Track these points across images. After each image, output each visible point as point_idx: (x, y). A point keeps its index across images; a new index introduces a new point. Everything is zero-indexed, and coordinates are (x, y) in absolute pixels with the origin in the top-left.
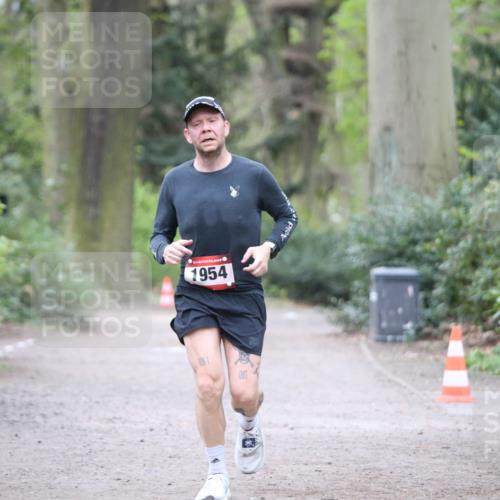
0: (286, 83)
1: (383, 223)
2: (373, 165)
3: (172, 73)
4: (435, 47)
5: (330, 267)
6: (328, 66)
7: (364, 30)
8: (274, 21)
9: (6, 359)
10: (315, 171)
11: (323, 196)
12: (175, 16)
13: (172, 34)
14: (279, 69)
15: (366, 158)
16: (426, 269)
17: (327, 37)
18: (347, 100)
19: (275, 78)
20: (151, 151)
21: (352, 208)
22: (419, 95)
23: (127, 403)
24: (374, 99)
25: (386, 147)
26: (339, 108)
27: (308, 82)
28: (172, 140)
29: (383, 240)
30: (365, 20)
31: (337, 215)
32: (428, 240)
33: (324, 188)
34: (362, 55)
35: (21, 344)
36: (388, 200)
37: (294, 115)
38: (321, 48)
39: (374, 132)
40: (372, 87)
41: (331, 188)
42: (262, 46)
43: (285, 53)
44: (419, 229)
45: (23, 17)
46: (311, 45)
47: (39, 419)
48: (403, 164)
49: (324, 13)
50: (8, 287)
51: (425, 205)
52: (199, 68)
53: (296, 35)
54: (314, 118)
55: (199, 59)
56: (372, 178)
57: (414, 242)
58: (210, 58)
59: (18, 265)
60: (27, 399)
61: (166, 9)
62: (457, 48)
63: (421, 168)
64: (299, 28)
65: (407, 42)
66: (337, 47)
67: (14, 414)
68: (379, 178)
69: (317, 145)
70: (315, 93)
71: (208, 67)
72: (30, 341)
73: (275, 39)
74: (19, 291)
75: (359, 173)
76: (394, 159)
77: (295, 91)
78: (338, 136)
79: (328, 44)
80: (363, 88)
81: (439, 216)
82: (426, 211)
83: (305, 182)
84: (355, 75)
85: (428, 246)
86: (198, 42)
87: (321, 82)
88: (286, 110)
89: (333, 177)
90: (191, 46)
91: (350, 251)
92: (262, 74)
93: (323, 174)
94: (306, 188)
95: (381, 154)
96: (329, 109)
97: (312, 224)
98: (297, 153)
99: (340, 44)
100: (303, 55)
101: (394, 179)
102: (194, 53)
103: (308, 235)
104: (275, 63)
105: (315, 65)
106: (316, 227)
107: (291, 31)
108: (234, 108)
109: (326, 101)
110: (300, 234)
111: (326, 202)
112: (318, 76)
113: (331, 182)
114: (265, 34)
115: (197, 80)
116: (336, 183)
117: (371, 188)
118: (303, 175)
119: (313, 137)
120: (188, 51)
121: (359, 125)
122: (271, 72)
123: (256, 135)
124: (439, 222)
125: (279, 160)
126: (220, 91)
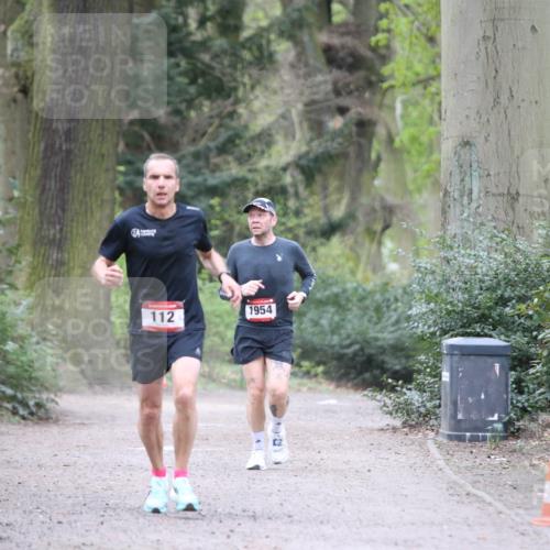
0: (325, 79)
1: (459, 273)
2: (446, 193)
3: (173, 60)
4: (533, 28)
5: (386, 335)
6: (384, 55)
10: (364, 200)
11: (375, 236)
14: (317, 60)
15: (436, 183)
16: (519, 339)
17: (385, 15)
18: (405, 104)
19: (308, 75)
21: (417, 253)
22: (511, 96)
23: (102, 523)
24: (448, 102)
25: (464, 169)
26: (399, 115)
27: (361, 74)
29: (459, 297)
31: (395, 263)
32: (522, 299)
33: (378, 227)
34: (432, 40)
36: (467, 242)
37: (336, 123)
38: (377, 30)
39: (447, 147)
40: (445, 83)
41: (386, 227)
42: (292, 28)
43: (323, 38)
44: (510, 283)
46: (361, 27)
48: (487, 194)
51: (518, 250)
52: (206, 58)
53: (339, 13)
54: (364, 127)
55: (204, 45)
56: (444, 212)
57: (503, 302)
58: (220, 43)
63: (514, 197)
64: (344, 5)
65: (494, 22)
68: (454, 212)
69: (368, 166)
71: (215, 56)
73: (310, 18)
75: (425, 204)
77: (337, 93)
78: (397, 154)
79: (384, 23)
80: (432, 89)
81: (538, 265)
82: (519, 257)
83: (351, 216)
84: (419, 68)
85: (523, 307)
86: (202, 22)
87: (374, 78)
88: (326, 118)
89: (389, 210)
90: (193, 25)
91: (414, 311)
92: (293, 66)
93: (377, 205)
94: (352, 224)
95: (456, 179)
96: (384, 115)
97: (360, 276)
98: (341, 176)
99: (402, 24)
100: (349, 41)
101: (477, 214)
102: (198, 37)
103: (356, 289)
104: (310, 52)
105: (369, 54)
106: (366, 279)
107: (336, 7)
108: (253, 114)
109: (381, 106)
110: (344, 291)
111: (380, 243)
112: (371, 69)
113: (387, 217)
114: (299, 10)
115: (203, 74)
116: (395, 220)
117: (444, 225)
118: (349, 206)
119: (362, 153)
120: (190, 34)
121: (425, 139)
122: (307, 65)
123: (283, 153)
124: (538, 274)
125: (317, 187)
126: (235, 89)
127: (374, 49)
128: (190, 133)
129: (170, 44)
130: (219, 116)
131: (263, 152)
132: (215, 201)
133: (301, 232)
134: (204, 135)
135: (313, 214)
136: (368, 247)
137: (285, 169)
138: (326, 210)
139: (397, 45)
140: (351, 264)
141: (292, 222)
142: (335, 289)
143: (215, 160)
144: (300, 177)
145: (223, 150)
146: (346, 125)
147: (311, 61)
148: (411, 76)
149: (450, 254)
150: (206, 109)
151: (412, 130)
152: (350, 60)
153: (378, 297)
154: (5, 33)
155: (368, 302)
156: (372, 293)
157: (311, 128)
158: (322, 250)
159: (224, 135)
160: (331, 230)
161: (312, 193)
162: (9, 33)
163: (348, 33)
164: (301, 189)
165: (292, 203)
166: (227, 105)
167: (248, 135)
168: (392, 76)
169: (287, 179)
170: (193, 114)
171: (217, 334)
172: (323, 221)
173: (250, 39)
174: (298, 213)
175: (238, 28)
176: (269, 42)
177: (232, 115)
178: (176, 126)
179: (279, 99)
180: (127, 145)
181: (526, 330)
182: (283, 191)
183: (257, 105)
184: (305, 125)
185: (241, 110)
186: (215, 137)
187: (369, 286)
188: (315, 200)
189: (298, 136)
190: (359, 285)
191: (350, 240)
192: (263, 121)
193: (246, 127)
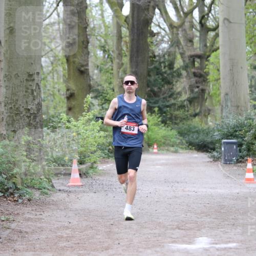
0: (194, 80)
1: (225, 125)
2: (222, 106)
3: (158, 76)
4: (242, 68)
5: (209, 140)
6: (207, 74)
7: (219, 62)
8: (189, 60)
9: (104, 170)
10: (203, 108)
11: (206, 116)
12: (157, 58)
13: (157, 64)
14: (192, 75)
15: (220, 104)
16: (240, 140)
17: (207, 65)
18: (213, 85)
19: (190, 79)
20: (150, 102)
21: (216, 120)
22: (237, 83)
23: (142, 184)
24: (222, 84)
25: (226, 100)
26: (211, 88)
27: (202, 78)
28: (157, 99)
29: (226, 130)
30: (219, 59)
31: (211, 123)
32: (240, 130)
33: (207, 114)
34: (218, 70)
35: (108, 165)
36: (227, 117)
37: (196, 90)
38: (205, 68)
39: (222, 95)
40: (221, 80)
41: (209, 114)
42: (185, 67)
43: (193, 70)
44: (238, 127)
45: (109, 60)
46: (202, 67)
47: (114, 190)
48: (232, 106)
49: (206, 57)
50: (104, 147)
51: (239, 119)
52: (166, 75)
53: (197, 64)
54: (203, 91)
55: (165, 72)
56: (222, 110)
57: (236, 131)
58: (169, 72)
59: (107, 140)
60: (110, 183)
61: (155, 57)
62: (249, 68)
63: (238, 107)
64: (198, 62)
65: (232, 66)
66: (210, 68)
67: (106, 188)
68: (224, 110)
69: (204, 100)
70: (204, 83)
71: (168, 75)
72: (112, 164)
73: (190, 65)
74: (108, 148)
75: (218, 109)
76: (229, 104)
77: (196, 83)
78: (211, 97)
79: (207, 67)
80: (219, 81)
81: (244, 122)
82: (240, 121)
83: (200, 112)
84: (215, 77)
85: (240, 132)
86: (165, 67)
87: (205, 79)
88: (194, 89)
89: (209, 110)
90: (163, 68)
91: (215, 134)
92: (186, 77)
93: (207, 109)
94: (201, 114)
95: (225, 102)
96: (208, 88)
97: (203, 126)
98: (198, 102)
99: (211, 67)
100: (199, 71)
101: (229, 111)
102: (164, 70)
103: (202, 129)
104: (190, 73)
105: (203, 74)
106: (204, 126)
107: (196, 63)
108: (177, 88)
109: (207, 86)
110: (199, 129)
111: (207, 118)
112: (204, 77)
113: (209, 112)
114: (187, 64)
115: (165, 79)
116: (211, 112)
117: (222, 114)
118: (200, 109)
119: (203, 97)
120: (162, 70)
121: (218, 93)
122: (189, 76)
123: (184, 97)
124: (244, 124)
125: (192, 105)
126: (172, 83)
127: (205, 73)
128: (162, 93)
129: (157, 72)
130: (169, 89)
131: (179, 97)
132: (168, 109)
133: (189, 116)
134: (165, 93)
135: (191, 111)
136: (204, 119)
137: (184, 101)
138: (194, 110)
139: (211, 72)
140: (200, 123)
141: (186, 113)
142: (197, 129)
143: (168, 99)
144: (188, 103)
145: (170, 96)
146: (199, 90)
147: (191, 76)
148: (214, 79)
149: (223, 120)
150: (166, 87)
151: (214, 92)
152: (199, 75)
153: (207, 131)
154: (119, 72)
155: (205, 132)
156: (206, 130)
157: (191, 91)
158: (194, 120)
159: (170, 93)
160: (195, 115)
161: (191, 106)
162: (120, 71)
163: (199, 69)
164: (189, 105)
165: (186, 109)
166: (171, 86)
167: (176, 93)
168: (209, 79)
169: (185, 103)
170: (163, 88)
171: (169, 140)
172: (194, 113)
173: (176, 71)
174: (188, 111)
175: (173, 68)
176: (180, 71)
177: (172, 89)
178: (159, 92)
179: (183, 85)
180: (148, 96)
181: (242, 138)
182: (184, 106)
183: (178, 86)
184: (189, 91)
185: (174, 87)
186: (168, 94)
187: (205, 128)
188: (192, 108)
189: (188, 93)
190: (203, 128)
191: (200, 117)
192: (179, 90)
193: (175, 91)
